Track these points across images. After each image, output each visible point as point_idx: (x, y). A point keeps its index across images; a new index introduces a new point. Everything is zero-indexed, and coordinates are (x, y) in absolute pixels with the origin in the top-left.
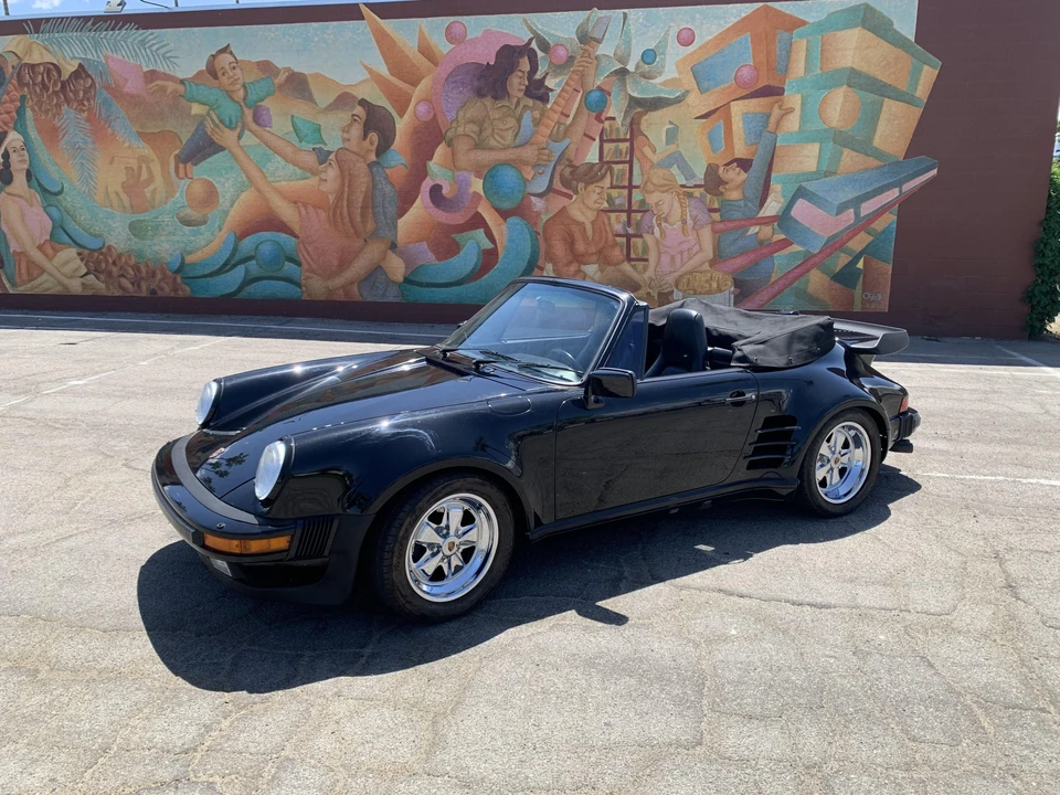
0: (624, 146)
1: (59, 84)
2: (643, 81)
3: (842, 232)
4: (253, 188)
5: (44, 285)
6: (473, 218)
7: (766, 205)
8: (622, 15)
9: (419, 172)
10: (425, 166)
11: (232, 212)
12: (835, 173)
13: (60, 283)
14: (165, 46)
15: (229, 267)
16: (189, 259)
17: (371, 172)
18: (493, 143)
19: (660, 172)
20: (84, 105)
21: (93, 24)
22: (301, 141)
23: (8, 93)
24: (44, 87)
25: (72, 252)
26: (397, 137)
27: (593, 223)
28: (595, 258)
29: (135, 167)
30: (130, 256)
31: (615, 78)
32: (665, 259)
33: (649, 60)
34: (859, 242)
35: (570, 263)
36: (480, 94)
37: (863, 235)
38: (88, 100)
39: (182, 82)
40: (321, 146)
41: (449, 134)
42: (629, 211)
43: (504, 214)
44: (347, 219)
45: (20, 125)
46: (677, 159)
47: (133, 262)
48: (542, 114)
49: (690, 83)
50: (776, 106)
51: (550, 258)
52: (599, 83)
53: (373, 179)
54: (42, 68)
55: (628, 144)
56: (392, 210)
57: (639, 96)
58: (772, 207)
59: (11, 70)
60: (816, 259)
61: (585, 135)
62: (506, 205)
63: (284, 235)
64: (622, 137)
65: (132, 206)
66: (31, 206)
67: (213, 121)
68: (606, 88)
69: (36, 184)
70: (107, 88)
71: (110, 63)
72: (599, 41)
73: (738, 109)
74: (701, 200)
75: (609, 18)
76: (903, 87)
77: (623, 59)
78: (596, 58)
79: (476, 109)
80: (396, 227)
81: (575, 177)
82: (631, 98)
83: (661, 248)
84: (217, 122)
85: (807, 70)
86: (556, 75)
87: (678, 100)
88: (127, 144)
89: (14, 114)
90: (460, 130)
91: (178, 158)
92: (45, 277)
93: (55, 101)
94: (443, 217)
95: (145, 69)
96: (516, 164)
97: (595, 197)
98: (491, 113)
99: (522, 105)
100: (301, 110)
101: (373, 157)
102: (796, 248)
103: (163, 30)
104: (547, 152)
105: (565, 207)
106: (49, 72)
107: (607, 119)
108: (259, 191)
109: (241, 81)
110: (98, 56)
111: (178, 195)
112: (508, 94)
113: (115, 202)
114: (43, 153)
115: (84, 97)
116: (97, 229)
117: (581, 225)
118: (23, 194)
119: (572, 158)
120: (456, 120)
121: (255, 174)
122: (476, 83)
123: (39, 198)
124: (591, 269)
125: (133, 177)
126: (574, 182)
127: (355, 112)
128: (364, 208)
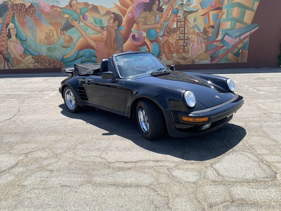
0: (183, 23)
1: (25, 9)
2: (188, 6)
3: (236, 43)
4: (83, 37)
5: (22, 66)
6: (143, 43)
7: (218, 37)
9: (129, 31)
10: (131, 29)
11: (77, 44)
12: (235, 29)
13: (27, 66)
15: (76, 59)
16: (65, 57)
17: (116, 31)
18: (149, 23)
19: (192, 29)
20: (33, 15)
22: (96, 24)
23: (9, 12)
24: (20, 10)
25: (30, 57)
26: (123, 22)
27: (175, 43)
28: (175, 52)
29: (48, 33)
30: (47, 57)
31: (180, 6)
32: (193, 52)
33: (188, 1)
34: (240, 46)
35: (169, 54)
36: (145, 10)
37: (241, 44)
38: (34, 14)
39: (62, 8)
41: (137, 21)
42: (184, 40)
43: (152, 42)
44: (109, 45)
45: (13, 21)
46: (196, 26)
47: (48, 59)
48: (162, 15)
49: (199, 7)
50: (221, 12)
51: (164, 52)
52: (176, 7)
53: (116, 34)
54: (19, 5)
55: (184, 23)
56: (122, 42)
57: (187, 10)
58: (219, 38)
59: (10, 6)
60: (230, 50)
61: (173, 20)
62: (152, 39)
63: (92, 50)
64: (182, 21)
65: (48, 43)
66: (17, 44)
67: (71, 19)
68: (178, 8)
69: (19, 38)
70: (40, 10)
71: (40, 4)
73: (211, 13)
74: (202, 36)
76: (251, 7)
77: (182, 1)
78: (176, 1)
79: (144, 14)
80: (123, 46)
81: (170, 31)
82: (185, 11)
83: (192, 49)
84: (72, 19)
85: (228, 3)
86: (165, 5)
87: (196, 11)
88: (46, 26)
89: (11, 18)
90: (140, 20)
91: (61, 30)
92: (22, 64)
93: (24, 14)
94: (135, 43)
95: (51, 5)
96: (155, 28)
97: (175, 36)
98: (148, 15)
99: (156, 13)
100: (96, 16)
101: (116, 28)
102: (225, 48)
104: (163, 25)
105: (168, 39)
106: (21, 6)
107: (178, 16)
108: (84, 38)
109: (79, 8)
110: (36, 1)
111: (61, 40)
112: (153, 10)
113: (43, 42)
114: (20, 29)
115: (32, 13)
116: (37, 50)
117: (172, 44)
118: (14, 41)
119: (169, 26)
120: (139, 17)
121: (83, 33)
122: (144, 8)
123: (19, 42)
124: (175, 55)
125: (48, 35)
126: (170, 33)
127: (111, 16)
128: (114, 41)
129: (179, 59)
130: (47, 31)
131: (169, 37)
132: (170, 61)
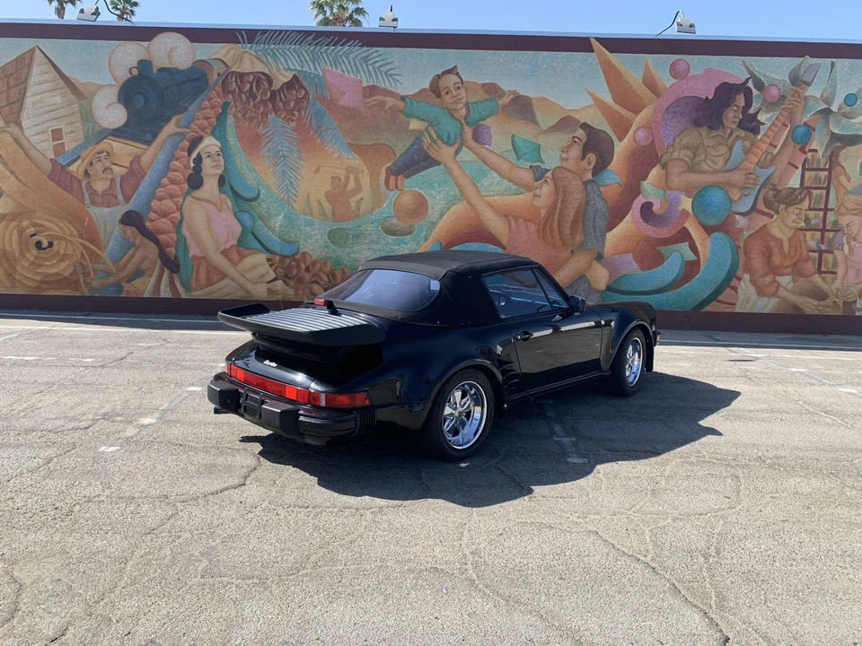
0: (823, 174)
1: (269, 93)
2: (844, 121)
4: (465, 202)
5: (223, 290)
6: (679, 232)
8: (830, 64)
9: (633, 190)
10: (639, 185)
11: (440, 224)
13: (243, 288)
14: (389, 63)
17: (586, 189)
18: (704, 167)
19: (853, 198)
20: (294, 115)
21: (314, 39)
22: (519, 159)
23: (210, 99)
24: (251, 95)
25: (261, 258)
26: (614, 160)
27: (790, 240)
28: (789, 270)
29: (343, 178)
30: (325, 263)
31: (820, 116)
32: (851, 272)
33: (850, 103)
35: (766, 274)
38: (299, 111)
39: (403, 98)
40: (538, 164)
41: (665, 158)
42: (823, 230)
43: (709, 230)
45: (218, 130)
47: (328, 268)
48: (753, 144)
51: (748, 269)
52: (805, 120)
53: (587, 196)
54: (251, 78)
55: (826, 173)
56: (602, 224)
57: (840, 133)
59: (216, 77)
61: (789, 163)
62: (712, 222)
63: (491, 246)
64: (822, 166)
65: (334, 214)
66: (220, 210)
67: (431, 137)
68: (813, 125)
69: (229, 190)
70: (323, 99)
71: (327, 77)
72: (809, 84)
75: (819, 65)
77: (828, 101)
78: (805, 98)
79: (691, 137)
80: (604, 239)
81: (777, 199)
82: (833, 134)
83: (849, 262)
84: (435, 137)
86: (768, 112)
88: (336, 155)
89: (214, 120)
90: (676, 155)
91: (390, 172)
92: (226, 282)
93: (262, 109)
94: (651, 231)
95: (365, 84)
96: (724, 186)
97: (794, 217)
98: (705, 141)
99: (734, 135)
100: (523, 131)
101: (589, 176)
103: (389, 49)
104: (754, 176)
105: (765, 225)
106: (259, 81)
107: (810, 151)
108: (470, 203)
109: (464, 101)
110: (315, 69)
111: (385, 205)
112: (723, 126)
113: (316, 210)
114: (241, 160)
115: (294, 107)
116: (292, 235)
117: (780, 241)
118: (212, 199)
119: (776, 182)
120: (673, 145)
121: (469, 188)
122: (694, 115)
123: (230, 203)
124: (785, 280)
125: (339, 186)
126: (776, 204)
127: (575, 135)
128: (575, 222)
129: (801, 294)
130: (338, 171)
131: (771, 217)
132: (765, 299)
